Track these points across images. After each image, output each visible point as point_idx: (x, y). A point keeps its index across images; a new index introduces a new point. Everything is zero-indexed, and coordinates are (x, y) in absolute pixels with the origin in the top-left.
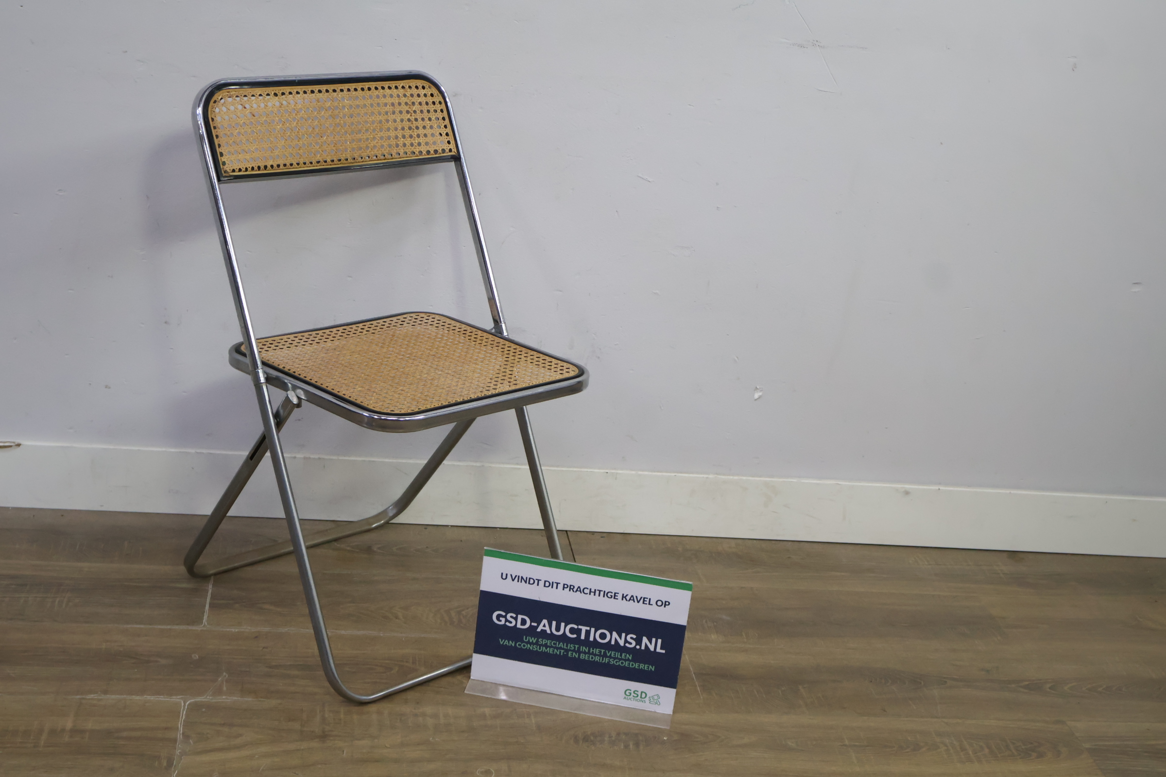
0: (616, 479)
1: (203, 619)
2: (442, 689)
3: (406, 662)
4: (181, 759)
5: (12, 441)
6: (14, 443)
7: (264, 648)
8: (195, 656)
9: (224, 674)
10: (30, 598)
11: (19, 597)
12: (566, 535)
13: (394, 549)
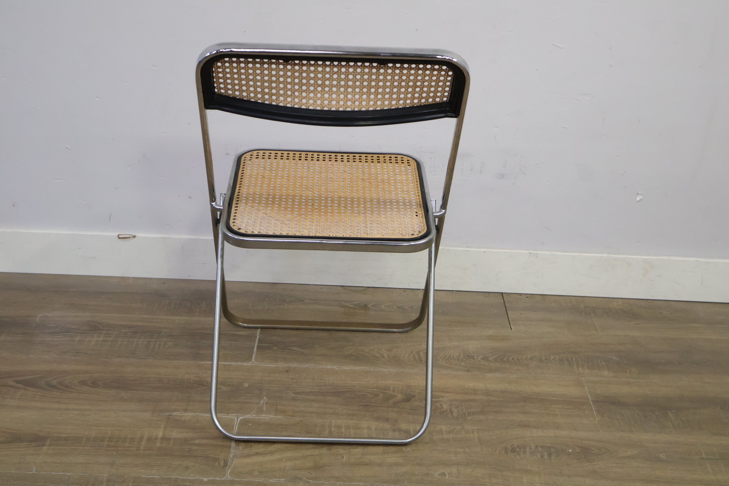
0: (537, 257)
1: (252, 357)
2: (413, 411)
3: (389, 390)
4: (233, 461)
5: (131, 234)
6: (131, 235)
7: (292, 379)
8: (246, 385)
9: (265, 398)
10: (140, 342)
11: (133, 341)
12: (502, 295)
13: (383, 306)
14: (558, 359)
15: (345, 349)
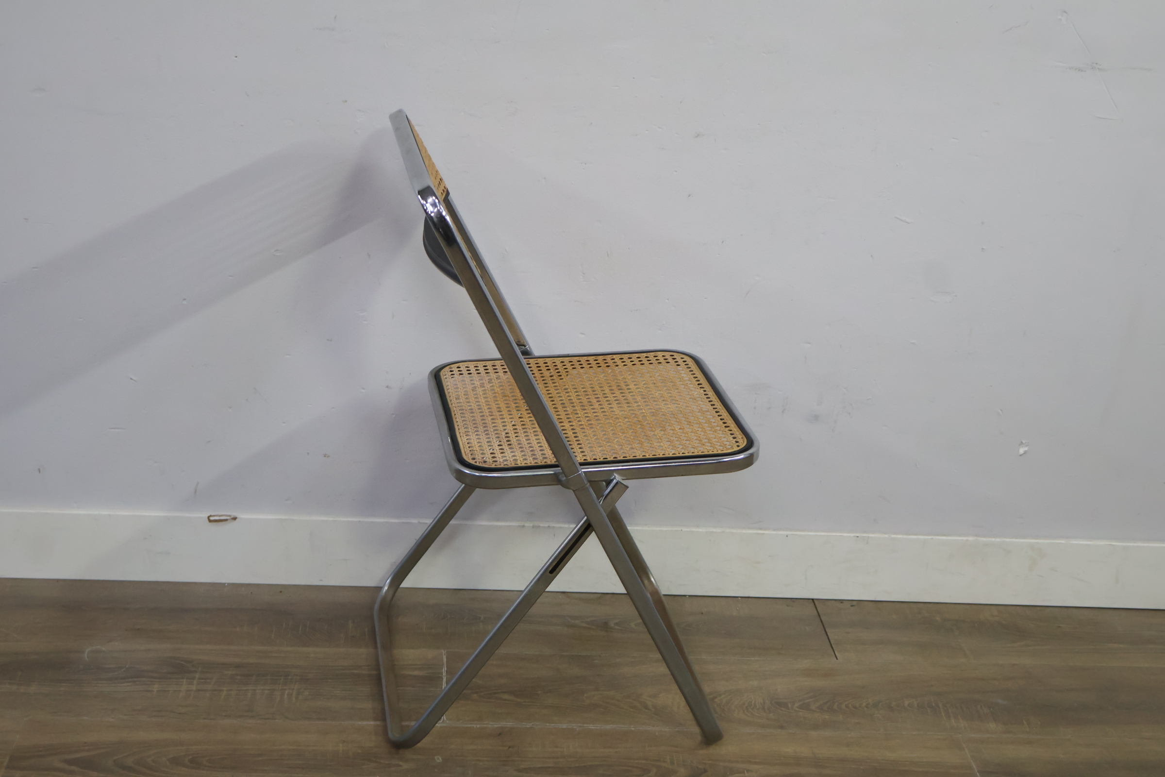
0: (867, 543)
3: (664, 762)
5: (229, 514)
6: (230, 516)
7: (509, 748)
8: (438, 759)
10: (257, 691)
11: (246, 690)
12: (813, 604)
13: (632, 625)
14: (916, 705)
15: (585, 695)
